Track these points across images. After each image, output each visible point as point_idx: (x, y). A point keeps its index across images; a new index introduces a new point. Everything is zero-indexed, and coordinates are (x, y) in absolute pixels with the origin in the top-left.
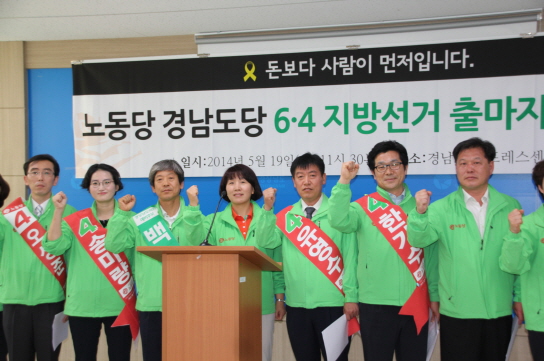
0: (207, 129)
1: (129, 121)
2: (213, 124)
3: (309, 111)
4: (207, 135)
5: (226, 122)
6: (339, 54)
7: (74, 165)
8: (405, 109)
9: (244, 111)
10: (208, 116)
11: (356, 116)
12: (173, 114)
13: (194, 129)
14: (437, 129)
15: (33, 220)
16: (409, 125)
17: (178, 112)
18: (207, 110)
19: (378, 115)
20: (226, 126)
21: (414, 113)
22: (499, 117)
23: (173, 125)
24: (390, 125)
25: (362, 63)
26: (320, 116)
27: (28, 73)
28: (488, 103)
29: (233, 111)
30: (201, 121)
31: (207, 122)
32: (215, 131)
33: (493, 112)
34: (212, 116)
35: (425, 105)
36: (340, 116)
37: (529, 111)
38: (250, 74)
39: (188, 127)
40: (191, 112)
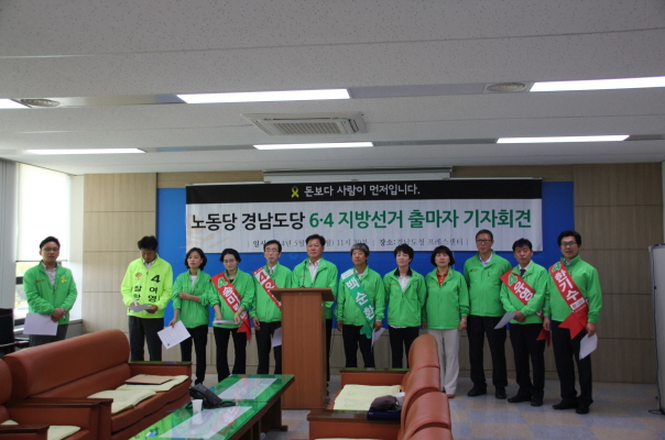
0: (269, 225)
1: (221, 220)
2: (273, 222)
3: (330, 215)
4: (269, 228)
5: (281, 221)
6: (347, 184)
7: (185, 245)
8: (384, 215)
9: (292, 215)
10: (270, 217)
11: (357, 218)
12: (249, 216)
13: (261, 225)
14: (401, 227)
15: (268, 277)
16: (386, 224)
17: (252, 215)
18: (269, 214)
19: (369, 218)
20: (281, 223)
21: (389, 217)
22: (433, 221)
23: (248, 222)
24: (376, 223)
25: (359, 189)
26: (337, 218)
27: (158, 190)
28: (427, 213)
29: (285, 214)
30: (266, 220)
31: (269, 221)
32: (274, 226)
33: (430, 218)
34: (272, 217)
35: (395, 213)
36: (348, 218)
37: (448, 218)
38: (295, 194)
39: (257, 223)
40: (260, 215)
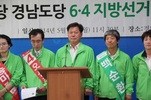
0: (36, 15)
2: (39, 12)
3: (87, 7)
4: (36, 18)
5: (46, 12)
8: (133, 6)
9: (54, 6)
10: (36, 8)
11: (110, 9)
12: (18, 7)
13: (29, 15)
14: (148, 15)
16: (135, 13)
17: (20, 6)
18: (36, 5)
19: (120, 8)
20: (46, 13)
21: (137, 7)
23: (18, 12)
24: (126, 13)
26: (92, 9)
29: (49, 6)
30: (33, 11)
31: (36, 11)
32: (40, 16)
34: (38, 8)
35: (143, 4)
36: (102, 9)
39: (26, 14)
40: (27, 6)
